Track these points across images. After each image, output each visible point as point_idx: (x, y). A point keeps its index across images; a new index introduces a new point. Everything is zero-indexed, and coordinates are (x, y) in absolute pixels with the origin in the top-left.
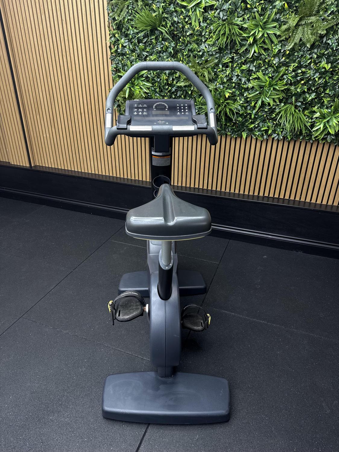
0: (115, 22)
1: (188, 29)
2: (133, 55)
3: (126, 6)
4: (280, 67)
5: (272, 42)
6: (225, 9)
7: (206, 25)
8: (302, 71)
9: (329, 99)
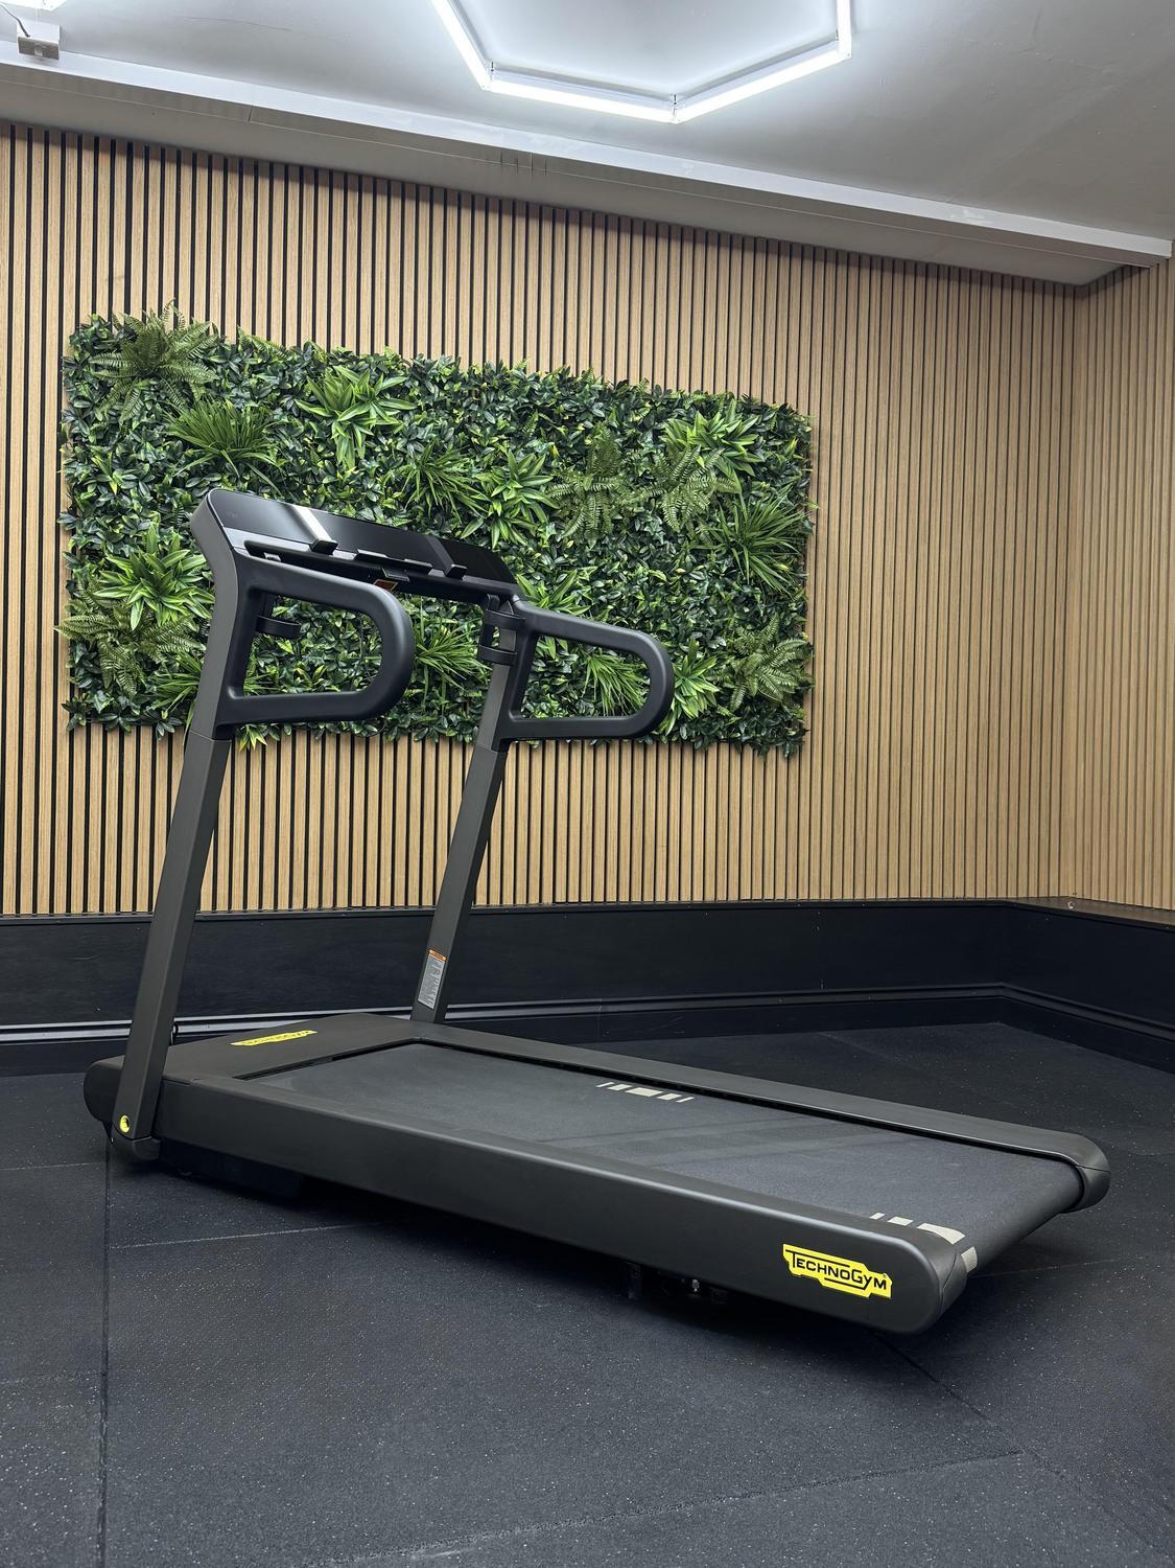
0: (96, 425)
1: (326, 470)
2: (151, 516)
3: (136, 390)
4: (559, 574)
5: (536, 519)
6: (419, 436)
7: (375, 465)
8: (606, 585)
9: (668, 644)
